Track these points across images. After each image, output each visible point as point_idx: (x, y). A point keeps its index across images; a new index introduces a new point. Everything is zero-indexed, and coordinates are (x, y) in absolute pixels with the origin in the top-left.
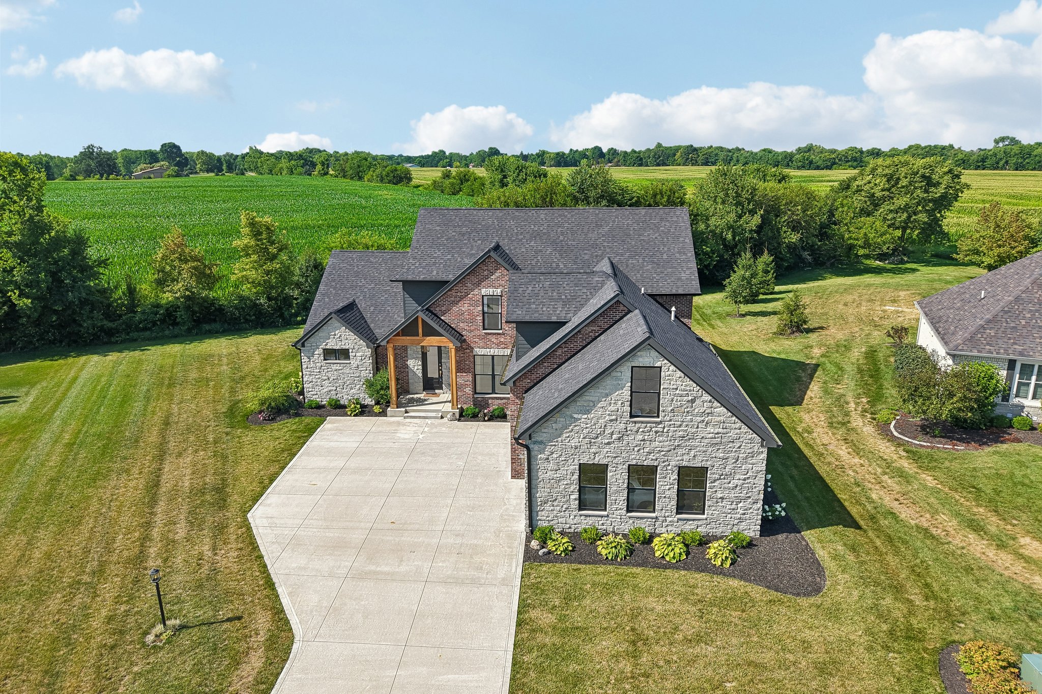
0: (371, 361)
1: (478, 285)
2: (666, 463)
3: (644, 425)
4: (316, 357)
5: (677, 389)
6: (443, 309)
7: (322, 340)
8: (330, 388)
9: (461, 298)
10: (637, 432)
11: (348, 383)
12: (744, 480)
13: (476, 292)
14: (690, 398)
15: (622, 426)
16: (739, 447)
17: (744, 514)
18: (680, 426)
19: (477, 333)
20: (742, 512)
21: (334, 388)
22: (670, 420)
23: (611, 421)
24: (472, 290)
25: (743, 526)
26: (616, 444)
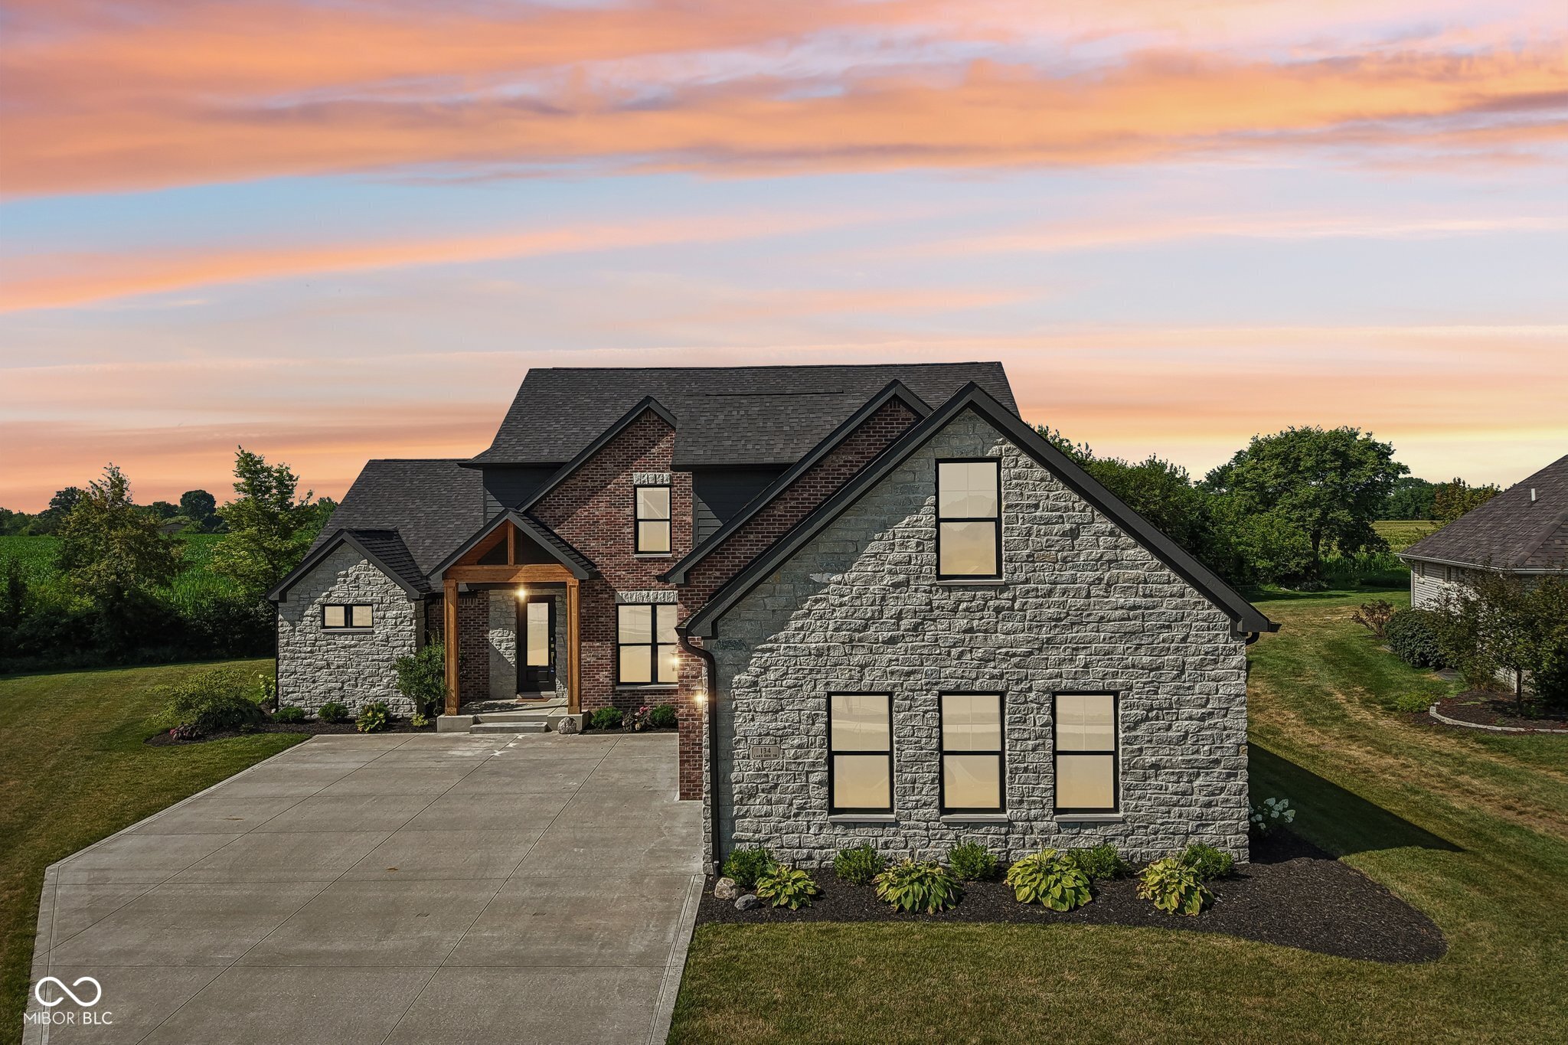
0: (413, 627)
1: (626, 466)
2: (1024, 685)
3: (969, 594)
4: (307, 621)
5: (1037, 506)
6: (559, 513)
7: (320, 588)
8: (330, 685)
9: (594, 492)
10: (955, 610)
11: (366, 673)
12: (1202, 719)
13: (622, 478)
14: (1068, 526)
15: (921, 596)
16: (1184, 640)
17: (1209, 805)
18: (1050, 593)
19: (624, 559)
20: (1203, 799)
21: (339, 685)
22: (1027, 581)
23: (896, 586)
24: (616, 475)
25: (1209, 835)
26: (911, 642)
